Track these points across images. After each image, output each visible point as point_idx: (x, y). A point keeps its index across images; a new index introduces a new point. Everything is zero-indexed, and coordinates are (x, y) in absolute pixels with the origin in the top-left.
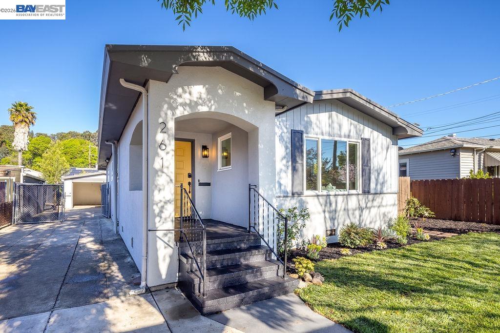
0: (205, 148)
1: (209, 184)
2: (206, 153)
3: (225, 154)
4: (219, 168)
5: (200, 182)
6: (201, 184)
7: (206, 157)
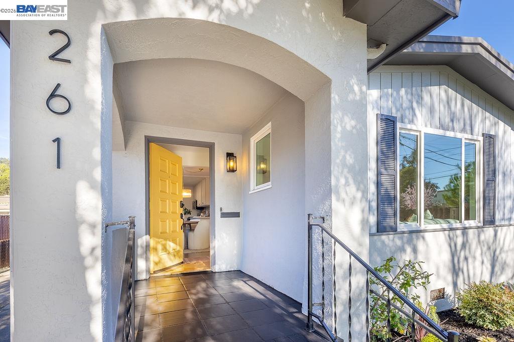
0: (230, 156)
1: (237, 215)
2: (232, 164)
3: (263, 166)
4: (252, 188)
5: (223, 211)
6: (224, 215)
7: (232, 171)
